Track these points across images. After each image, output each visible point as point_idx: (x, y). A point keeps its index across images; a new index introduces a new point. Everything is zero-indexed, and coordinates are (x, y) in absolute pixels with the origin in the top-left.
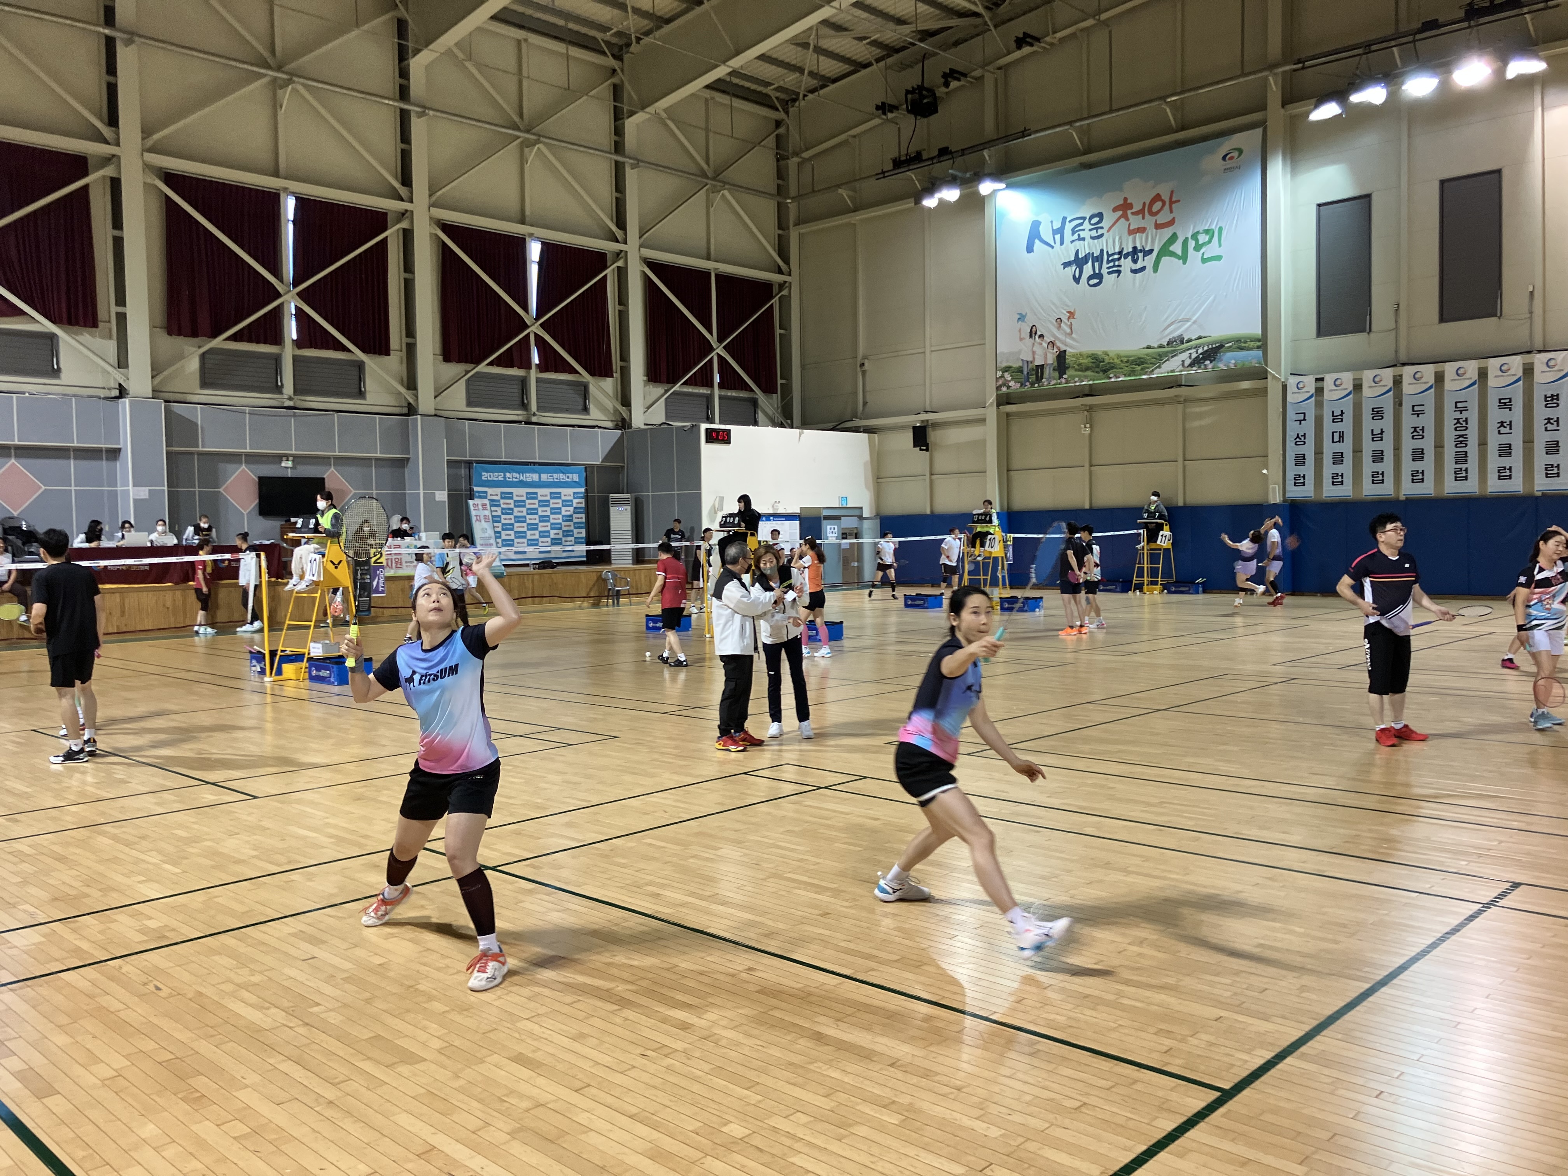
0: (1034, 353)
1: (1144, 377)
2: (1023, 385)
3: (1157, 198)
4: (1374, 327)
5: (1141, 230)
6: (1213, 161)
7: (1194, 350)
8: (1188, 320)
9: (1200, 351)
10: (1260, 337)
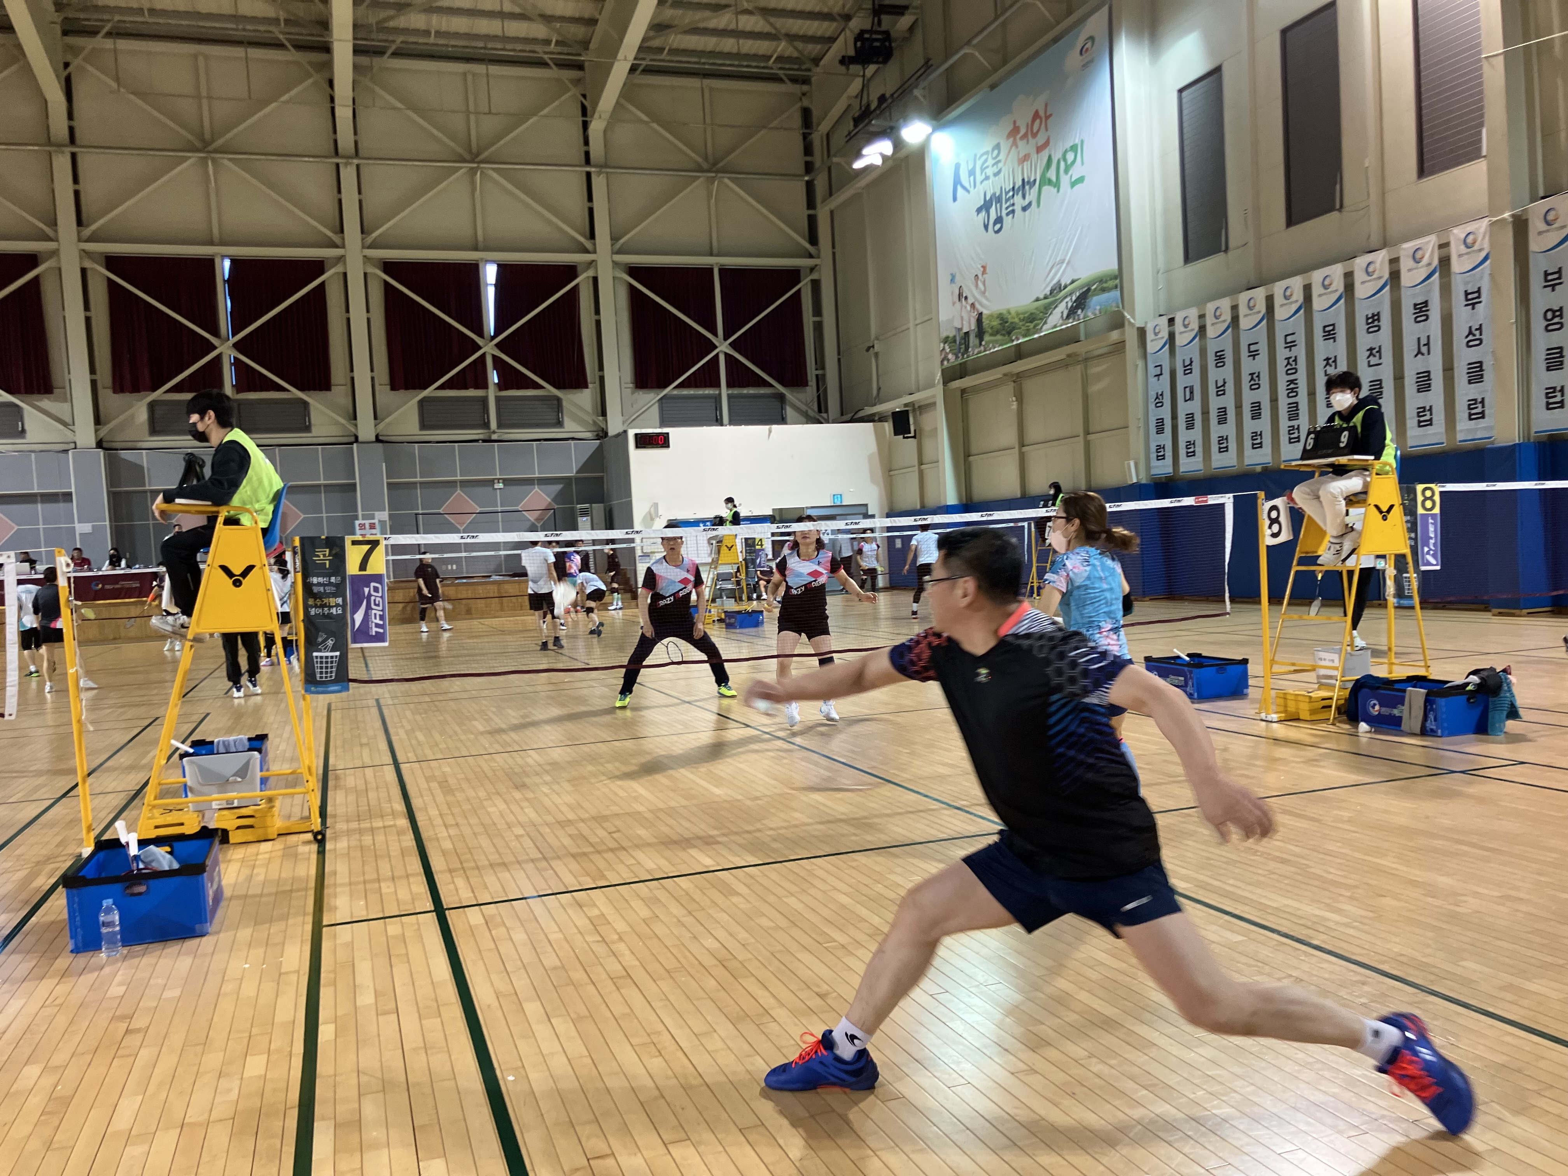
0: (962, 318)
1: (1036, 336)
2: (957, 357)
3: (1036, 115)
4: (1231, 244)
5: (1026, 158)
6: (1073, 59)
7: (1068, 299)
8: (1062, 262)
9: (1074, 298)
10: (1117, 272)
